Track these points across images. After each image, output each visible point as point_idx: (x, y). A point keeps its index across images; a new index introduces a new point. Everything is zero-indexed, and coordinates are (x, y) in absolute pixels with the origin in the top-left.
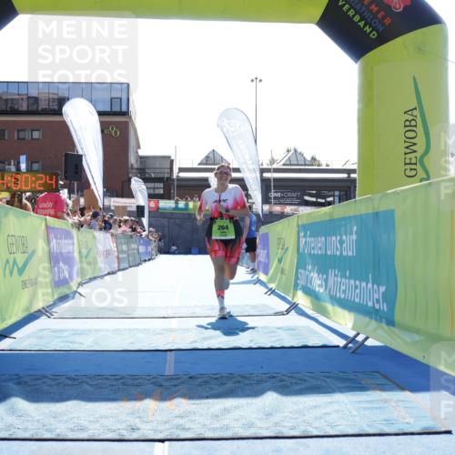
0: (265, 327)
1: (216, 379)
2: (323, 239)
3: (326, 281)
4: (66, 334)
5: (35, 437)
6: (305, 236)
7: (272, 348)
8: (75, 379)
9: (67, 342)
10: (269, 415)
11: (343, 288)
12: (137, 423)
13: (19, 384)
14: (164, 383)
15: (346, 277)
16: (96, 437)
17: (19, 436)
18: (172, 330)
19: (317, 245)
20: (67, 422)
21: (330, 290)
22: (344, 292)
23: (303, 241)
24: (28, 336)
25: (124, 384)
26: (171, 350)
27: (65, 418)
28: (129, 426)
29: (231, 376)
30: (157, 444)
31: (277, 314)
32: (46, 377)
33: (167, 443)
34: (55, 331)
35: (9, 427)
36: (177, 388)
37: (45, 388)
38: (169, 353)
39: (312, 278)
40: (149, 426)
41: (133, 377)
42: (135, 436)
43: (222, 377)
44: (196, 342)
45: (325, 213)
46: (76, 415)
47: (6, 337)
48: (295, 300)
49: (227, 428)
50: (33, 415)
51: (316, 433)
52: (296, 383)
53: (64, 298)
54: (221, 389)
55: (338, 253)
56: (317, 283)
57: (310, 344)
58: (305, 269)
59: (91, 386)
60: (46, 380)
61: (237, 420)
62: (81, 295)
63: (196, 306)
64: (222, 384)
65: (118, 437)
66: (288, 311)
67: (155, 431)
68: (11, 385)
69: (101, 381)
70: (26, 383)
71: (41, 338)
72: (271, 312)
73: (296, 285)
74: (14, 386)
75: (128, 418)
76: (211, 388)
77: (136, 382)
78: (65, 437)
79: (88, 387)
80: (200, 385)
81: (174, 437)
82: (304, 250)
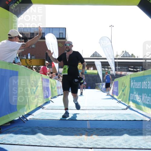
0: (119, 114)
1: (106, 130)
2: (140, 83)
3: (141, 98)
4: (50, 114)
5: (49, 146)
6: (133, 82)
7: (123, 120)
8: (57, 129)
9: (51, 117)
10: (126, 141)
11: (148, 100)
12: (82, 142)
13: (39, 129)
14: (88, 131)
15: (149, 96)
16: (69, 146)
17: (43, 145)
18: (87, 114)
19: (138, 85)
20: (58, 141)
21: (143, 101)
22: (149, 101)
23: (132, 83)
24: (38, 115)
25: (74, 130)
26: (88, 120)
27: (57, 140)
28: (79, 143)
29: (111, 129)
30: (89, 149)
31: (123, 109)
32: (47, 127)
33: (93, 149)
34: (46, 113)
35: (40, 142)
36: (93, 132)
37: (48, 131)
38: (87, 121)
39: (136, 97)
40: (86, 144)
41: (77, 128)
42: (82, 146)
43: (108, 129)
44: (95, 118)
45: (141, 73)
46: (60, 140)
47: (30, 115)
48: (129, 105)
49: (113, 145)
50: (47, 139)
51: (144, 148)
52: (134, 132)
53: (47, 103)
54: (108, 133)
55: (146, 88)
56: (138, 98)
57: (137, 119)
58: (133, 94)
59: (63, 131)
60: (48, 128)
61: (116, 143)
62: (52, 102)
63: (93, 106)
64: (108, 131)
65: (76, 147)
66: (127, 109)
67: (88, 145)
68: (36, 129)
69: (66, 129)
70: (41, 129)
71: (42, 115)
72: (121, 109)
73: (129, 100)
74: (38, 130)
75: (78, 141)
76: (104, 133)
77: (78, 130)
78: (59, 146)
79: (62, 131)
80: (100, 132)
81: (95, 147)
82: (133, 87)
